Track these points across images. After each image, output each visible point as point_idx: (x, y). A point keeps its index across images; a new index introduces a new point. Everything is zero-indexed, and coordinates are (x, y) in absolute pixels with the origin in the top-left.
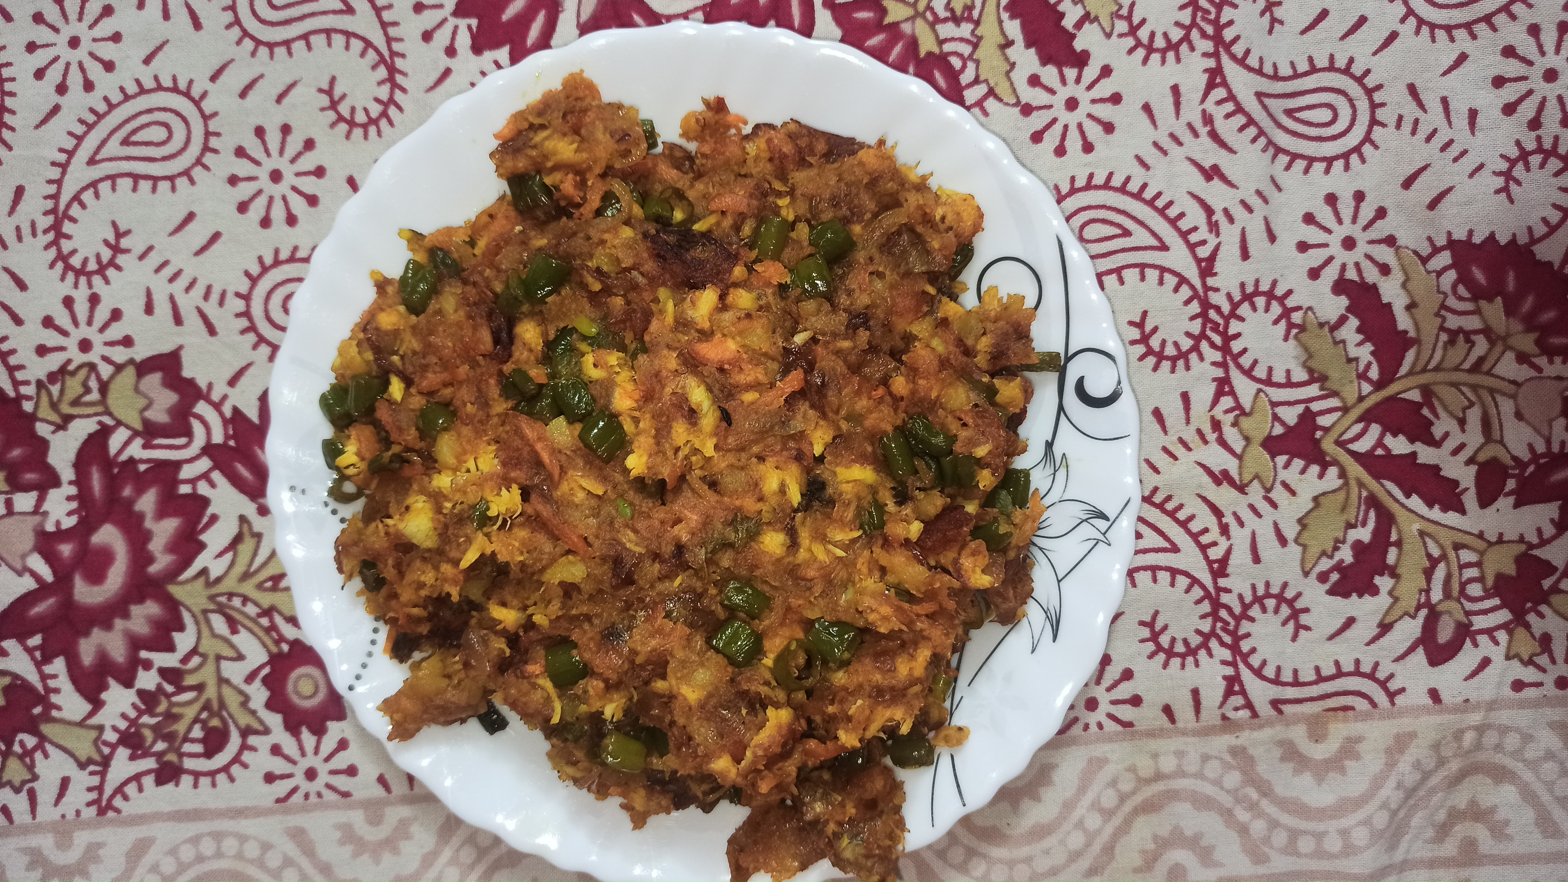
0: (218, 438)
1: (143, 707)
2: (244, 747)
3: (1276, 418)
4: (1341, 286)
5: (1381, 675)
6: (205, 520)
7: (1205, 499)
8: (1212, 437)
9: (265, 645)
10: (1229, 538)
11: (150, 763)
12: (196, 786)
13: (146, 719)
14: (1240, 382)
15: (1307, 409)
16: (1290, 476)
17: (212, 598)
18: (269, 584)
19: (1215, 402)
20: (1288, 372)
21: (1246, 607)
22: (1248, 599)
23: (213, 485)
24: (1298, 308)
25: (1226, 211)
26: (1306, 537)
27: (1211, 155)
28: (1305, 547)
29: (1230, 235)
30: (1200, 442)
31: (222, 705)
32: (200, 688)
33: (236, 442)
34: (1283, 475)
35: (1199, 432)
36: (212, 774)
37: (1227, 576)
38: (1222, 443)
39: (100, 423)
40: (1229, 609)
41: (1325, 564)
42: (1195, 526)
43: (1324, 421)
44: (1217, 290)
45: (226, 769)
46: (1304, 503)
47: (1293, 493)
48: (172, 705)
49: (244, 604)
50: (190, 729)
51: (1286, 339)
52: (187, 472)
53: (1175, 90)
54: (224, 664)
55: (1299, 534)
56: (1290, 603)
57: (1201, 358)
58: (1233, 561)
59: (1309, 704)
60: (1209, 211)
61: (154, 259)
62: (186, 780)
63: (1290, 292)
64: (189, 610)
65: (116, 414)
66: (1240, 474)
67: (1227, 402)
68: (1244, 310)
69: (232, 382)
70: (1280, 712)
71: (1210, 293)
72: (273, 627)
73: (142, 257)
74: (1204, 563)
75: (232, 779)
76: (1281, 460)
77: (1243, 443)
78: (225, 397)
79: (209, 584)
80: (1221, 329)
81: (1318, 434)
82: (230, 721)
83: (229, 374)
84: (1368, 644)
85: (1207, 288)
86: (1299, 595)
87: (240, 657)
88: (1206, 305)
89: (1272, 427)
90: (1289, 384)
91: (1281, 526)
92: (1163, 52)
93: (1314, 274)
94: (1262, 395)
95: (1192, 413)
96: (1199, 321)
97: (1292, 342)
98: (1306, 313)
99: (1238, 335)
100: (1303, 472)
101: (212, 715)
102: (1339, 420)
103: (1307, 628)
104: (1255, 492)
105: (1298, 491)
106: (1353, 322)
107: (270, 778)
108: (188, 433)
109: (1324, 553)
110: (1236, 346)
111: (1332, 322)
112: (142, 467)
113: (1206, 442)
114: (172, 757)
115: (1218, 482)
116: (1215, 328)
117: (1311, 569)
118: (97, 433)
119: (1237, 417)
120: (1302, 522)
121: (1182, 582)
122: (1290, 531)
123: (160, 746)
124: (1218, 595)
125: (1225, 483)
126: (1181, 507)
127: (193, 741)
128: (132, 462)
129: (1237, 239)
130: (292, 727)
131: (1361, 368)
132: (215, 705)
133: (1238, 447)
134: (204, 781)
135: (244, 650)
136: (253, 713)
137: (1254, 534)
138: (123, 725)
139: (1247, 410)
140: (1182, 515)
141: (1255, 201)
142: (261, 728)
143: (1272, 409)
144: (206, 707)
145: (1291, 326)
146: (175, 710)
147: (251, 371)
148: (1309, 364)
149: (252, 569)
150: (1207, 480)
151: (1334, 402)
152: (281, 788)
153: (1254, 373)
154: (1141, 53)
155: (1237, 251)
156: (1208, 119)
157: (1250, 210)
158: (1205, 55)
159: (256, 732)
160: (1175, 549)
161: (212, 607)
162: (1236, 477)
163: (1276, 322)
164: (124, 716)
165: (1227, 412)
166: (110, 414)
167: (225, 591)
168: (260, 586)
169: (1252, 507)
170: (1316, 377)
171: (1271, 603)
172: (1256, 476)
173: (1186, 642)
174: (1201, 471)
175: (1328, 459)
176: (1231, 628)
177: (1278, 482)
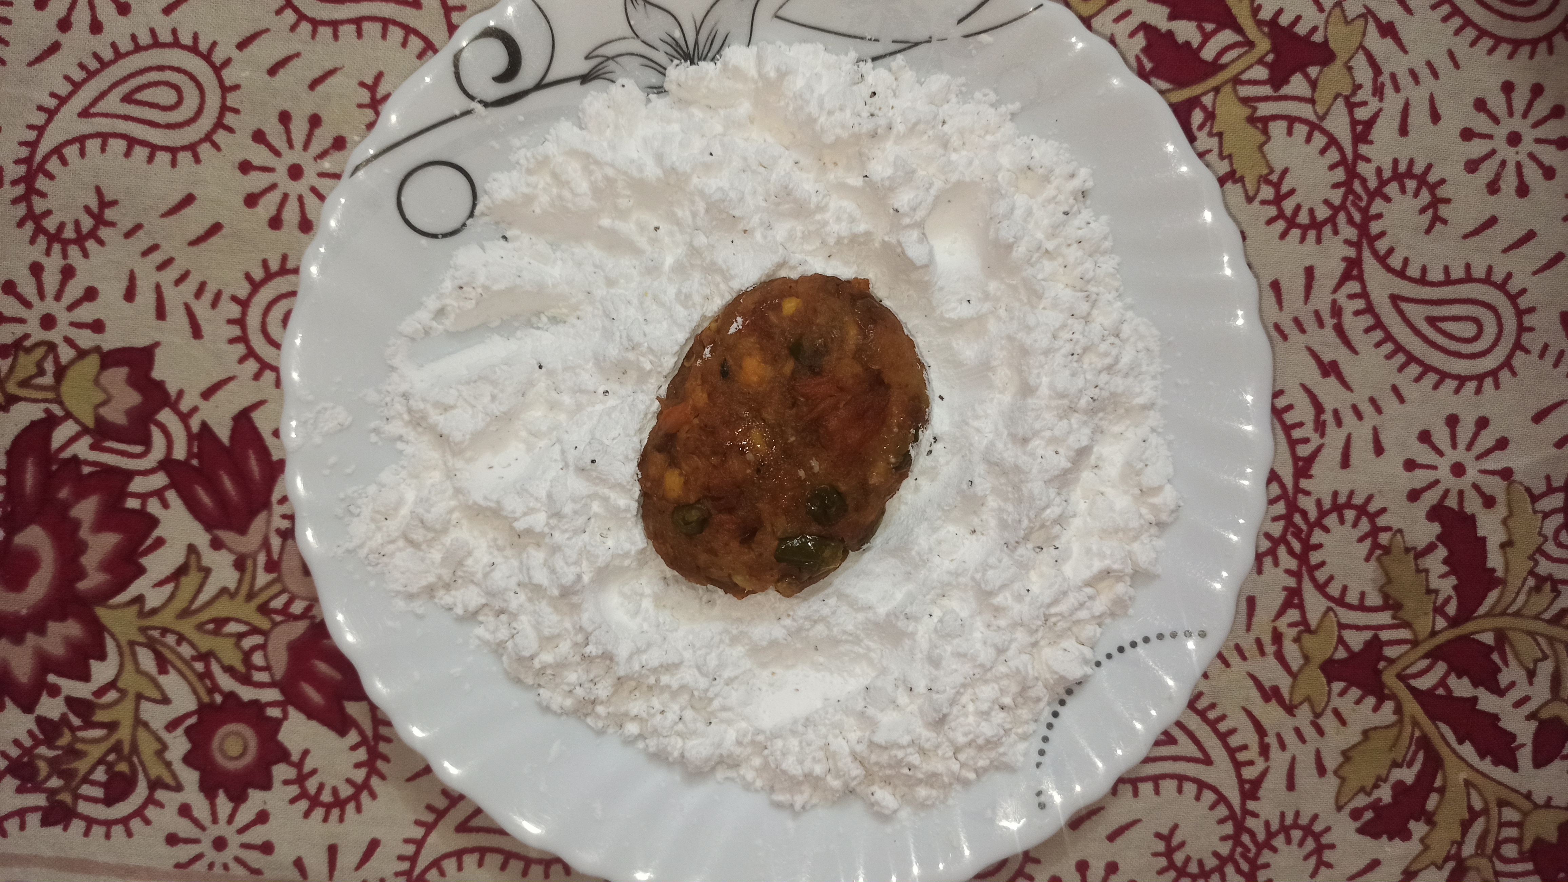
0: (180, 453)
1: (41, 737)
2: (150, 800)
3: (1341, 641)
4: (1436, 513)
6: (149, 542)
7: (1250, 714)
8: (1270, 649)
9: (195, 692)
10: (1267, 759)
11: (39, 800)
12: (87, 834)
13: (43, 750)
14: (1310, 595)
15: (1376, 637)
16: (1345, 704)
17: (143, 630)
18: (211, 626)
19: (1281, 613)
20: (1363, 594)
21: (1271, 835)
22: (1275, 826)
23: (165, 505)
24: (1388, 529)
25: (1336, 412)
26: (1347, 770)
27: (1332, 350)
28: (1343, 780)
29: (1335, 438)
30: (1257, 652)
31: (135, 748)
32: (112, 726)
33: (200, 462)
34: (1336, 702)
35: (1259, 643)
36: (109, 824)
37: (1257, 799)
38: (1280, 657)
39: (47, 411)
40: (1252, 835)
41: (1361, 801)
42: (1234, 741)
43: (1390, 652)
44: (1307, 493)
45: (125, 821)
46: (1351, 735)
47: (1343, 723)
48: (76, 739)
49: (179, 643)
50: (92, 770)
51: (1367, 559)
52: (138, 485)
53: (1309, 272)
54: (145, 705)
55: (1341, 766)
56: (1317, 837)
57: (1276, 564)
58: (1267, 785)
60: (1319, 408)
61: (142, 240)
62: (78, 826)
63: (1383, 510)
64: (113, 636)
65: (68, 404)
66: (1292, 694)
67: (1293, 615)
68: (1331, 521)
69: (207, 395)
71: (1301, 497)
72: (208, 674)
73: (128, 235)
74: (1234, 781)
75: (129, 834)
76: (1338, 686)
77: (1302, 661)
78: (195, 409)
79: (142, 614)
80: (1303, 536)
81: (1382, 665)
82: (140, 769)
83: (204, 385)
85: (1298, 490)
86: (1328, 829)
87: (165, 700)
88: (1293, 507)
89: (1336, 649)
90: (1362, 607)
91: (1323, 755)
92: (1305, 229)
93: (1414, 495)
94: (1331, 614)
95: (1255, 620)
96: (1281, 524)
97: (1373, 563)
98: (1394, 535)
99: (1319, 546)
100: (1358, 702)
101: (121, 758)
102: (1406, 653)
103: (1329, 866)
104: (1304, 714)
105: (1349, 721)
106: (1442, 552)
107: (172, 840)
108: (147, 442)
109: (1362, 790)
110: (1315, 558)
111: (1419, 549)
112: (86, 470)
113: (1262, 653)
114: (66, 797)
115: (1266, 698)
116: (1297, 534)
117: (1346, 804)
118: (41, 421)
119: (1300, 633)
120: (1346, 755)
121: (1209, 797)
122: (1331, 762)
123: (55, 782)
124: (1244, 819)
125: (1274, 701)
126: (1223, 717)
127: (94, 783)
128: (75, 460)
129: (1341, 444)
130: (208, 789)
131: (1439, 602)
132: (126, 749)
133: (1295, 666)
134: (98, 831)
135: (170, 694)
136: (168, 765)
137: (1294, 759)
138: (14, 752)
139: (1313, 627)
140: (1223, 727)
141: (1366, 408)
142: (172, 783)
143: (1339, 631)
144: (117, 748)
145: (1376, 545)
146: (79, 746)
147: (231, 386)
148: (1386, 589)
149: (194, 607)
150: (1255, 693)
151: (1405, 634)
152: (184, 853)
153: (1327, 590)
154: (1281, 225)
155: (1337, 456)
156: (1336, 311)
157: (1359, 416)
158: (1347, 242)
159: (167, 787)
160: (1207, 761)
161: (142, 639)
162: (1287, 697)
163: (1362, 539)
164: (17, 743)
165: (1291, 625)
166: (61, 403)
167: (160, 625)
168: (200, 627)
169: (1298, 731)
170: (1390, 604)
171: (1297, 834)
172: (1308, 699)
173: (1201, 863)
174: (1250, 683)
175: (1386, 691)
176: (1251, 855)
177: (1330, 708)
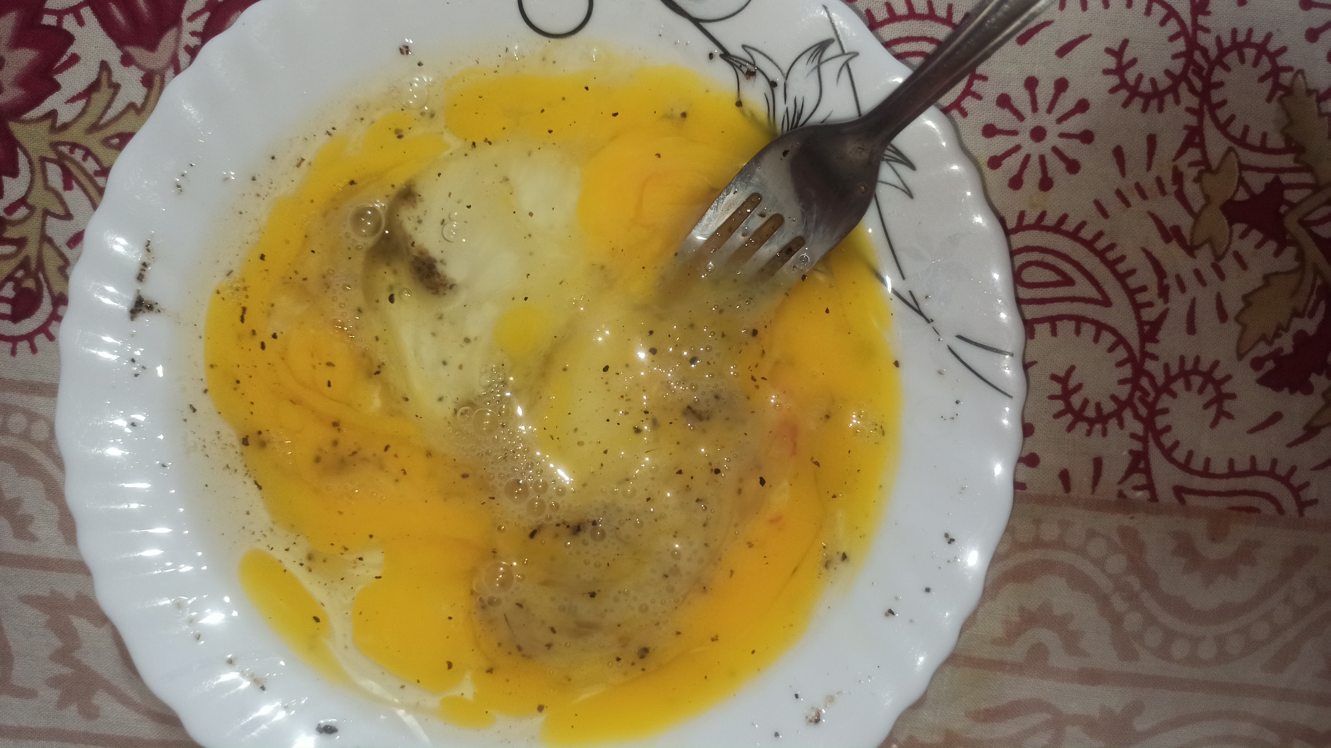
2: (54, 317)
3: (1242, 182)
5: (1296, 480)
6: (65, 58)
7: (1149, 255)
8: (1171, 188)
10: (1166, 301)
14: (1211, 134)
15: (1277, 180)
17: (54, 146)
18: (115, 141)
19: (1182, 151)
20: (1265, 135)
21: (1170, 379)
22: (1174, 371)
23: (81, 22)
24: (1289, 69)
26: (1248, 317)
28: (1244, 327)
30: (1158, 192)
31: (41, 265)
32: (20, 243)
34: (1237, 244)
35: (1159, 180)
36: (15, 340)
37: (1156, 341)
38: (1181, 196)
40: (1151, 378)
41: (1262, 350)
42: (1133, 282)
43: (1292, 196)
44: (1207, 30)
45: (29, 337)
46: (1253, 279)
47: (1244, 265)
49: (85, 158)
51: (1269, 100)
52: (54, 1)
54: (51, 221)
55: (1243, 311)
56: (1218, 384)
57: (1177, 101)
58: (1166, 327)
59: (1214, 498)
63: (1283, 50)
64: (25, 152)
66: (1192, 234)
67: (1193, 154)
68: (1232, 59)
70: (1182, 501)
71: (1200, 33)
74: (1134, 323)
75: (34, 350)
76: (1239, 228)
77: (1202, 202)
79: (54, 129)
80: (1204, 74)
81: (1283, 209)
82: (45, 285)
84: (1290, 445)
85: (1197, 27)
86: (1228, 378)
87: (68, 216)
88: (1193, 45)
89: (1236, 191)
90: (1263, 149)
91: (1224, 299)
93: (1313, 35)
94: (1232, 154)
95: (1156, 157)
96: (1182, 60)
97: (1274, 104)
98: (1296, 75)
99: (1221, 84)
100: (1259, 246)
101: (29, 274)
102: (1308, 198)
103: (1230, 416)
104: (1204, 258)
105: (1251, 265)
109: (1263, 338)
110: (1216, 96)
111: (1322, 91)
113: (1163, 192)
115: (1167, 237)
116: (1198, 71)
117: (1247, 352)
119: (1201, 173)
120: (1247, 299)
121: (1107, 338)
122: (1232, 307)
124: (1143, 361)
125: (1175, 241)
126: (1122, 258)
132: (33, 265)
133: (1196, 207)
135: (73, 209)
137: (1194, 301)
139: (1214, 167)
143: (1240, 172)
144: (24, 265)
145: (1277, 86)
148: (1288, 131)
149: (102, 122)
150: (1155, 233)
151: (1306, 178)
153: (1229, 129)
160: (1106, 302)
161: (52, 155)
162: (1188, 238)
163: (1262, 79)
165: (1192, 164)
167: (69, 140)
168: (105, 142)
169: (1197, 273)
170: (1293, 147)
171: (1197, 381)
172: (1209, 241)
173: (1098, 406)
174: (1150, 222)
175: (1288, 237)
176: (1150, 399)
177: (1230, 252)
